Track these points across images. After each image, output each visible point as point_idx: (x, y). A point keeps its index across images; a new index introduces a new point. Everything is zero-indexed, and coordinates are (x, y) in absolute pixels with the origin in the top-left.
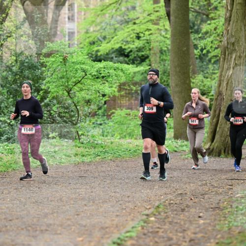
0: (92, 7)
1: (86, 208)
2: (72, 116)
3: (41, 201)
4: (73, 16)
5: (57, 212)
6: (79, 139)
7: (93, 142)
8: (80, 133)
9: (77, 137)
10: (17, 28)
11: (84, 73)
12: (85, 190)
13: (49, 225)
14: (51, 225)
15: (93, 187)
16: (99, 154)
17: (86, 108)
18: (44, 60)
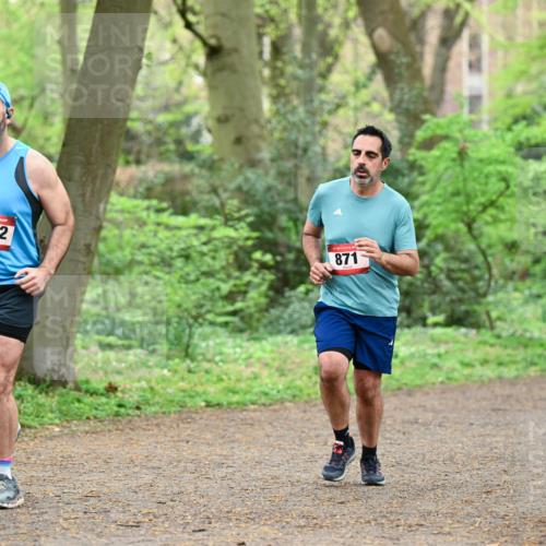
0: (519, 40)
1: (506, 477)
2: (475, 279)
3: (407, 462)
4: (479, 60)
5: (444, 486)
6: (492, 328)
7: (522, 335)
8: (494, 314)
9: (487, 324)
10: (358, 86)
11: (503, 185)
12: (503, 439)
13: (426, 515)
14: (429, 513)
15: (521, 433)
16: (536, 360)
17: (507, 261)
18: (415, 154)
